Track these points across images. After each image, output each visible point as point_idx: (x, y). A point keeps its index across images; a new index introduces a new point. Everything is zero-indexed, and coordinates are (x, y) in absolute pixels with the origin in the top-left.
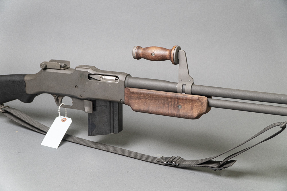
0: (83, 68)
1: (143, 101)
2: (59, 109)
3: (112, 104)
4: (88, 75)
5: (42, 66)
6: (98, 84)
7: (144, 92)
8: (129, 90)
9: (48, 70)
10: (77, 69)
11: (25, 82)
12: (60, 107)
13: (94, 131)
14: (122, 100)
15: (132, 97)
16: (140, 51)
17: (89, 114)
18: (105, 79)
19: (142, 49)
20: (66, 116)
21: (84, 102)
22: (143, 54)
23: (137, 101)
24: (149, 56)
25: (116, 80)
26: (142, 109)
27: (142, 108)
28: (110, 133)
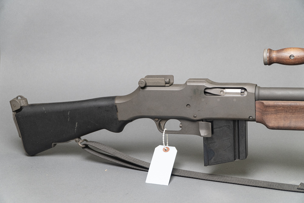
0: (196, 82)
1: (283, 115)
2: (163, 136)
3: (236, 123)
4: (204, 89)
5: (141, 83)
6: (219, 100)
7: (283, 104)
8: (263, 103)
9: (148, 89)
10: (188, 84)
11: (116, 106)
12: (164, 133)
13: (212, 159)
14: (251, 117)
15: (267, 111)
16: (274, 55)
17: (206, 139)
18: (226, 93)
19: (274, 52)
20: (167, 145)
21: (198, 124)
22: (278, 58)
23: (273, 116)
24: (287, 59)
25: (241, 92)
26: (282, 126)
27: (282, 124)
28: (235, 160)
